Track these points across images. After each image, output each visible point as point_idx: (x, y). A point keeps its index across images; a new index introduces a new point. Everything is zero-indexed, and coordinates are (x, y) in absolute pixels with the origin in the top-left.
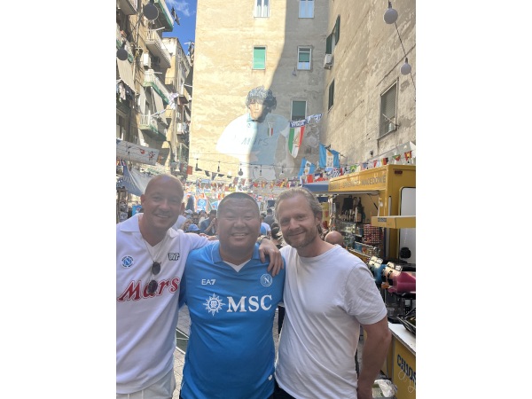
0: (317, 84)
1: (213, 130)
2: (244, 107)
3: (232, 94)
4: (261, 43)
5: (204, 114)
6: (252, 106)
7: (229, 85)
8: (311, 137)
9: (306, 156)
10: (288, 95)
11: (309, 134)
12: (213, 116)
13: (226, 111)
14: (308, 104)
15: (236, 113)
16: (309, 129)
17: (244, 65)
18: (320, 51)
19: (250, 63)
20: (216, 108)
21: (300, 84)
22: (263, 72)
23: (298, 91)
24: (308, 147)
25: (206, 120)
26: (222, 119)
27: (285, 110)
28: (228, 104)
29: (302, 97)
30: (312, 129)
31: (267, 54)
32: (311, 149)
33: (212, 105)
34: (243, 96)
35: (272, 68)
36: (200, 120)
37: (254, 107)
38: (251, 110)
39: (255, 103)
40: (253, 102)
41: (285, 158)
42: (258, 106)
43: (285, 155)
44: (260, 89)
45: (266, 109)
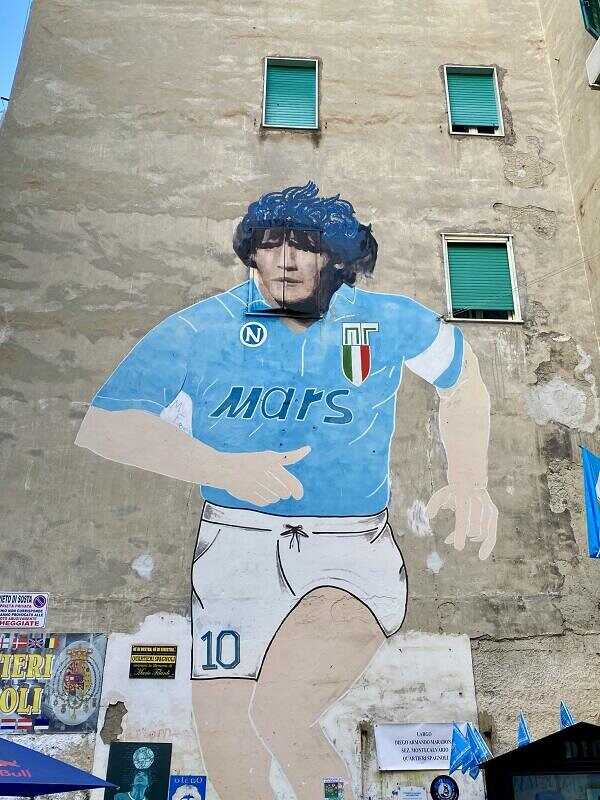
0: (540, 182)
1: (68, 355)
2: (225, 261)
3: (171, 211)
6: (264, 256)
7: (158, 179)
8: (557, 383)
9: (552, 471)
10: (425, 219)
11: (543, 373)
12: (73, 295)
13: (142, 275)
14: (515, 253)
15: (189, 285)
16: (542, 351)
17: (228, 116)
18: (534, 84)
19: (251, 108)
20: (93, 262)
21: (469, 184)
22: (308, 137)
23: (465, 208)
24: (552, 428)
25: (39, 309)
26: (119, 307)
27: (420, 276)
28: (151, 249)
29: (485, 226)
30: (553, 352)
31: (322, 83)
32: (567, 436)
33: (77, 251)
34: (222, 219)
35: (346, 128)
36: (9, 308)
37: (276, 258)
38: (260, 272)
39: (279, 245)
40: (271, 241)
41: (446, 480)
42: (293, 257)
43: (444, 468)
44: (299, 196)
45: (328, 269)
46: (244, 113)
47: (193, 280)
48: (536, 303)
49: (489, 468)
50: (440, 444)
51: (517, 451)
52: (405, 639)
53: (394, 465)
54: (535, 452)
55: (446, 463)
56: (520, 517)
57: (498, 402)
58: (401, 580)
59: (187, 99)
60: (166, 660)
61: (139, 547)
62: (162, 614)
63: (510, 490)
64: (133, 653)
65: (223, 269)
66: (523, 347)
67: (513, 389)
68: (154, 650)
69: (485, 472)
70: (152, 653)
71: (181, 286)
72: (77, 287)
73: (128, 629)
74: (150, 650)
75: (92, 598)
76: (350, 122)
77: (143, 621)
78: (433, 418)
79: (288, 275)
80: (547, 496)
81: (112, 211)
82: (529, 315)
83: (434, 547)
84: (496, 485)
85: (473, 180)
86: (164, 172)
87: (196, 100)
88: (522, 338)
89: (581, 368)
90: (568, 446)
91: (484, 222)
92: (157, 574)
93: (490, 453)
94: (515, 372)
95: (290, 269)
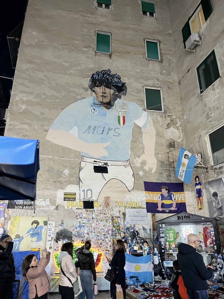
0: (169, 74)
1: (42, 114)
2: (86, 90)
3: (70, 74)
5: (32, 93)
6: (97, 89)
8: (172, 129)
9: (170, 151)
10: (140, 82)
11: (169, 126)
12: (43, 97)
13: (63, 92)
14: (163, 93)
15: (76, 96)
16: (168, 120)
17: (86, 47)
18: (168, 46)
19: (92, 46)
20: (49, 87)
21: (151, 73)
22: (108, 56)
23: (150, 80)
24: (170, 140)
25: (34, 100)
26: (56, 101)
27: (138, 98)
28: (65, 85)
29: (155, 85)
30: (171, 120)
31: (112, 40)
32: (174, 142)
33: (44, 84)
34: (85, 78)
35: (118, 54)
36: (25, 99)
37: (100, 90)
38: (96, 94)
39: (101, 86)
40: (99, 85)
41: (144, 152)
42: (105, 90)
43: (144, 149)
44: (106, 73)
45: (114, 94)
46: (91, 47)
47: (77, 95)
48: (167, 107)
49: (155, 150)
50: (143, 143)
51: (162, 146)
52: (134, 192)
53: (131, 148)
54: (166, 146)
55: (144, 148)
56: (162, 162)
57: (157, 133)
58: (133, 177)
59: (74, 41)
60: (73, 196)
61: (65, 167)
62: (71, 185)
63: (160, 155)
64: (64, 195)
65: (85, 92)
66: (164, 119)
67: (161, 129)
68: (70, 194)
69: (154, 150)
70: (69, 195)
71: (74, 96)
72: (44, 94)
73: (63, 188)
74: (69, 194)
75: (53, 180)
76: (119, 53)
77: (67, 186)
78: (141, 136)
79: (104, 95)
80: (169, 157)
81: (54, 73)
82: (166, 110)
83: (141, 169)
84: (156, 154)
85: (152, 72)
86: (68, 63)
87: (77, 42)
88: (164, 116)
89: (178, 125)
90: (174, 145)
91: (155, 84)
92: (70, 174)
93: (155, 146)
94: (162, 125)
95: (104, 93)
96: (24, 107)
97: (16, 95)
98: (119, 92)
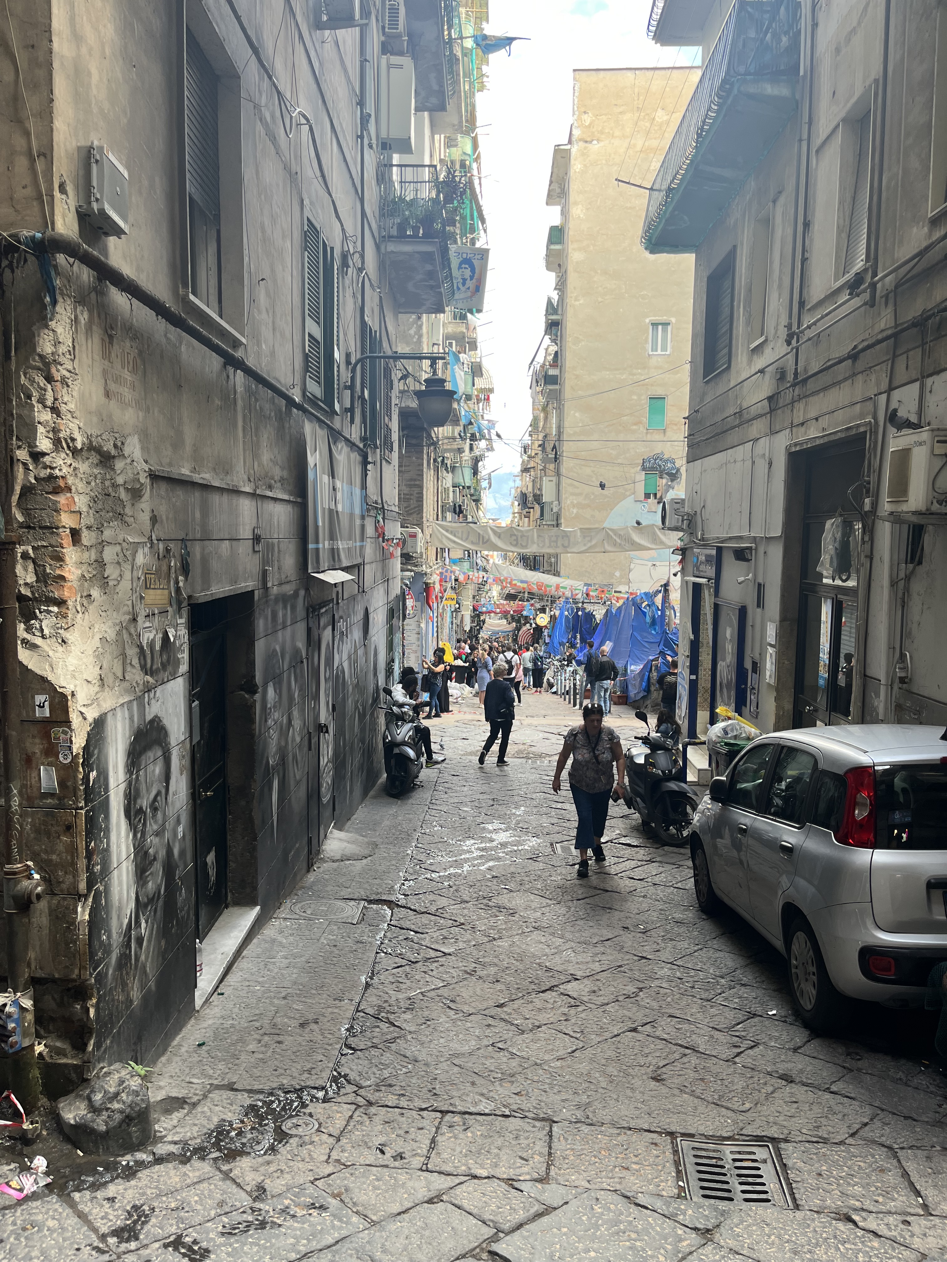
4: (660, 392)
5: (581, 494)
17: (635, 424)
19: (644, 420)
22: (662, 432)
35: (675, 428)
36: (575, 502)
44: (657, 457)
45: (666, 484)
46: (640, 422)
72: (593, 494)
76: (676, 425)
96: (575, 511)
97: (566, 498)
98: (672, 481)
